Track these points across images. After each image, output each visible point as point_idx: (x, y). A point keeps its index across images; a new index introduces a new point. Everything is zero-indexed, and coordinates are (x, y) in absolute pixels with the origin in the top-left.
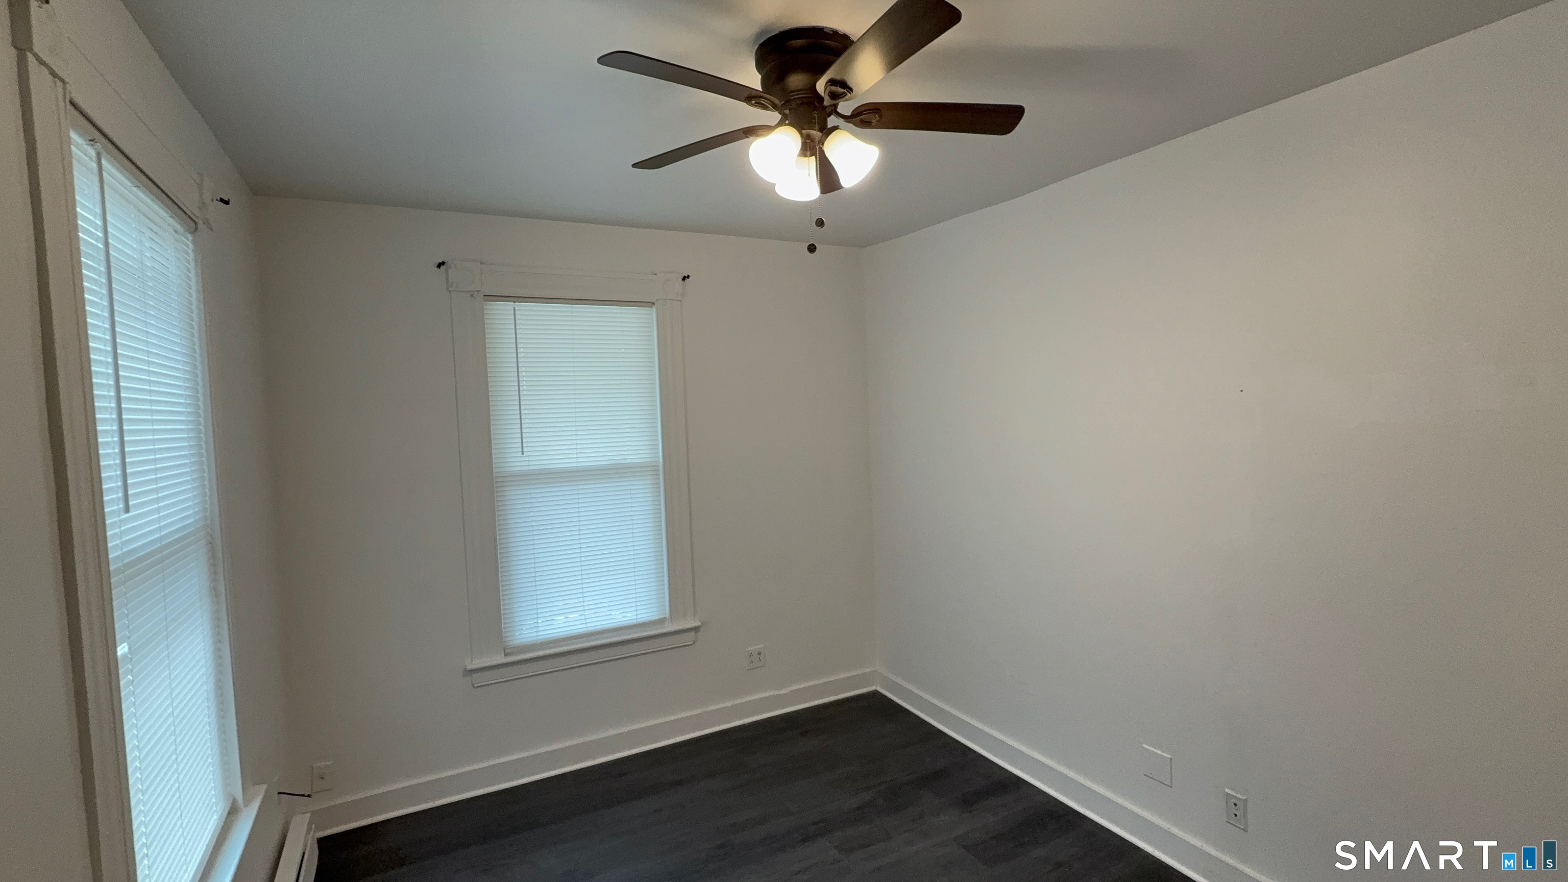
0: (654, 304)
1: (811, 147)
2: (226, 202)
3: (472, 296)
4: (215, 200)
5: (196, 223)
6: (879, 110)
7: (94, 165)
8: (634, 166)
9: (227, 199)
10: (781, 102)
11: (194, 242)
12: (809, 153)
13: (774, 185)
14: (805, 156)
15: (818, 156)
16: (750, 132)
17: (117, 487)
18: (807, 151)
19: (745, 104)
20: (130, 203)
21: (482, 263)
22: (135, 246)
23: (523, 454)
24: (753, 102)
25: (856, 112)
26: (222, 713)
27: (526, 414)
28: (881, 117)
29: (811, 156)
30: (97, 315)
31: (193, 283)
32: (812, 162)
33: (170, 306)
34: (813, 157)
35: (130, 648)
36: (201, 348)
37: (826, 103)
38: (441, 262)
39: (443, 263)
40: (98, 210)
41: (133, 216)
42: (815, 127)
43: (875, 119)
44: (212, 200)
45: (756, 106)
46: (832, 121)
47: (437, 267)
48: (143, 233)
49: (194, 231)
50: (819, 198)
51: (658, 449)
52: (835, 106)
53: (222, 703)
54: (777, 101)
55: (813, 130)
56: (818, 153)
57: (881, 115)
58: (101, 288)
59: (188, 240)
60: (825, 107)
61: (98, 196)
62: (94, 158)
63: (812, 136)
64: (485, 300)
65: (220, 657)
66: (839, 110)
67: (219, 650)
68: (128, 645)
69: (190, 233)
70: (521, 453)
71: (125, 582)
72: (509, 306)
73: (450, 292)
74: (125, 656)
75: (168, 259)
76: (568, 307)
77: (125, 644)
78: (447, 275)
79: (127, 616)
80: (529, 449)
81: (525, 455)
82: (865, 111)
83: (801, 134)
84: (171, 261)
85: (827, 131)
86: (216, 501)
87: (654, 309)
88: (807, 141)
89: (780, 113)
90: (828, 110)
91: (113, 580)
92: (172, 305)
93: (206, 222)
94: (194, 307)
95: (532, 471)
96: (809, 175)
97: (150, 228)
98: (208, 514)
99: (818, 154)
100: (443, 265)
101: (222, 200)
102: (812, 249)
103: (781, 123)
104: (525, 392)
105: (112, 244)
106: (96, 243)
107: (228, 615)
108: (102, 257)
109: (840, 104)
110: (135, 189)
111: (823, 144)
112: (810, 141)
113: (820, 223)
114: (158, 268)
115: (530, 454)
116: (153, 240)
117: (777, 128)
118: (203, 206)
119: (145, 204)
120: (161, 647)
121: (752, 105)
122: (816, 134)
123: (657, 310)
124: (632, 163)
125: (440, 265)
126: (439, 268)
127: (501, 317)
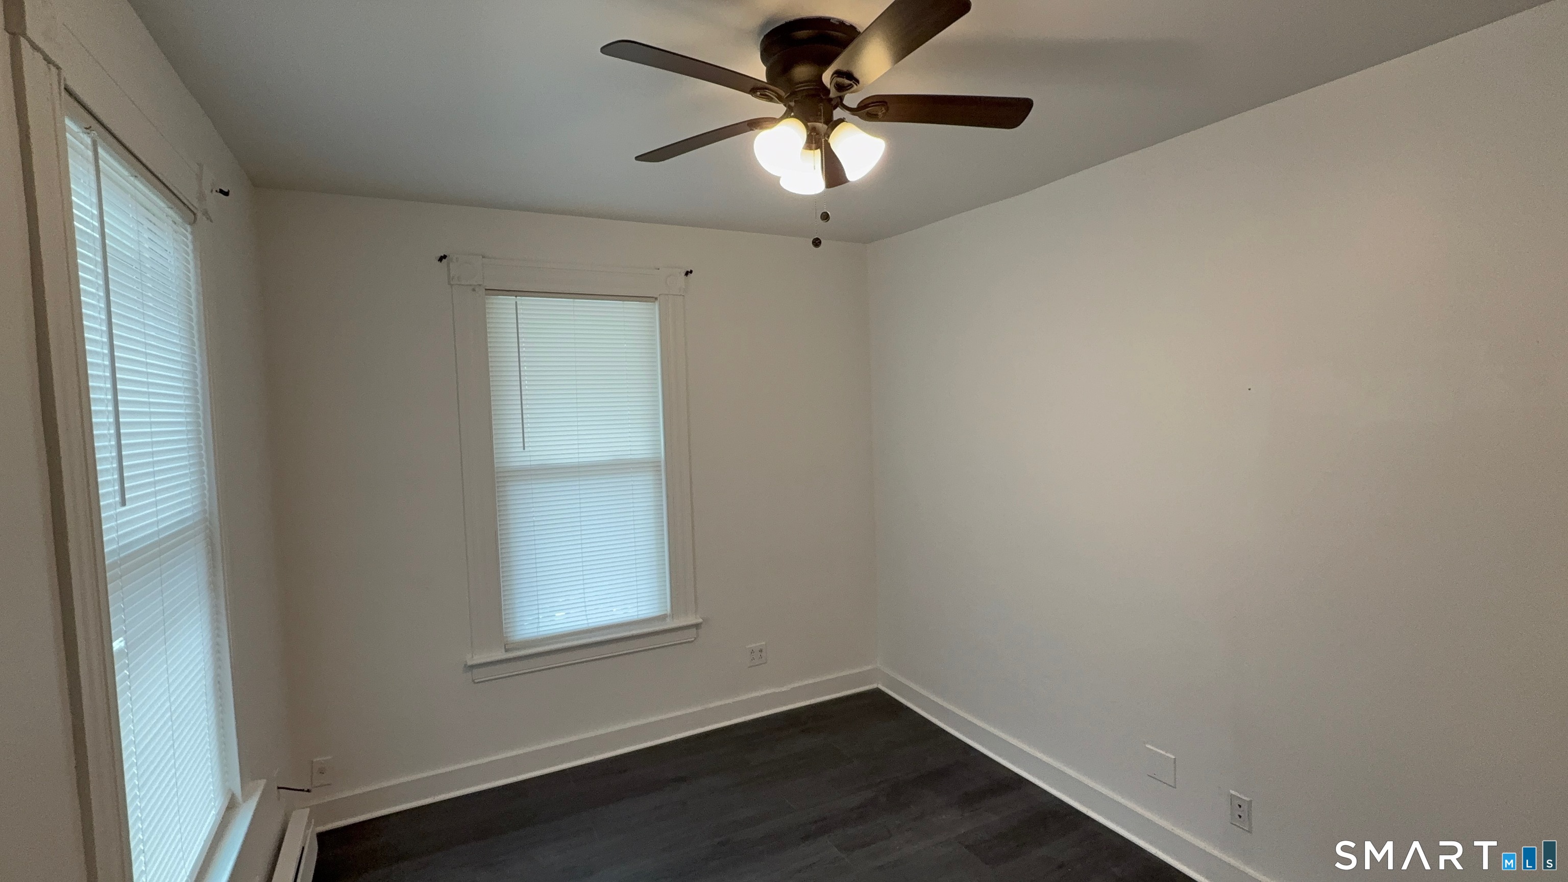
0: (656, 299)
1: (816, 140)
2: (226, 194)
3: (474, 290)
4: (214, 191)
5: (195, 214)
6: (886, 103)
7: (90, 153)
8: (637, 158)
9: (226, 191)
10: (786, 94)
11: (192, 233)
12: (814, 146)
13: (779, 178)
14: (811, 149)
15: (823, 149)
16: (754, 124)
17: (114, 480)
18: (812, 143)
19: (750, 96)
20: (127, 192)
21: (483, 257)
22: (132, 236)
23: (524, 449)
24: (759, 93)
25: (862, 105)
26: (221, 708)
27: (527, 409)
28: (887, 109)
29: (816, 149)
30: (93, 305)
31: (192, 275)
32: (817, 156)
33: (168, 298)
34: (819, 150)
35: (126, 643)
36: (199, 340)
37: (832, 95)
38: (443, 255)
39: (445, 257)
40: (94, 200)
41: (130, 205)
42: (821, 119)
43: (881, 112)
44: (212, 191)
45: (760, 97)
46: (838, 113)
47: (439, 261)
48: (142, 224)
49: (193, 223)
50: (824, 192)
51: (660, 444)
52: (841, 98)
53: (221, 698)
54: (782, 93)
55: (819, 122)
56: (823, 145)
57: (888, 107)
58: (97, 278)
59: (187, 231)
60: (831, 99)
61: (94, 185)
62: (90, 147)
63: (817, 129)
64: (486, 295)
65: (219, 652)
66: (845, 102)
67: (218, 644)
68: (125, 639)
69: (190, 224)
70: (522, 448)
71: (121, 577)
72: (511, 299)
73: (452, 285)
74: (121, 651)
75: (167, 251)
76: (571, 301)
77: (121, 639)
78: (449, 270)
79: (124, 610)
80: (531, 444)
81: (526, 449)
82: (873, 103)
83: (807, 126)
84: (169, 252)
85: (833, 124)
86: (215, 493)
87: (657, 304)
88: (812, 134)
89: (785, 105)
90: (834, 103)
91: (108, 574)
92: (171, 297)
93: (205, 213)
94: (193, 300)
95: (533, 466)
96: (815, 169)
97: (147, 219)
98: (207, 507)
99: (823, 147)
100: (445, 259)
101: (221, 191)
102: (817, 243)
103: (786, 115)
104: (527, 387)
105: (108, 234)
106: (92, 233)
107: (227, 610)
108: (98, 246)
109: (846, 96)
110: (132, 179)
111: (828, 137)
112: (815, 134)
113: (825, 217)
114: (156, 260)
115: (530, 449)
116: (151, 231)
117: (781, 120)
118: (201, 197)
119: (144, 196)
120: (158, 641)
121: (756, 97)
122: (821, 126)
123: (660, 305)
124: (636, 156)
125: (441, 259)
126: (441, 262)
127: (501, 311)
